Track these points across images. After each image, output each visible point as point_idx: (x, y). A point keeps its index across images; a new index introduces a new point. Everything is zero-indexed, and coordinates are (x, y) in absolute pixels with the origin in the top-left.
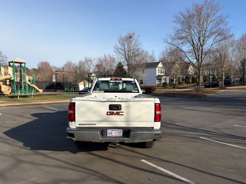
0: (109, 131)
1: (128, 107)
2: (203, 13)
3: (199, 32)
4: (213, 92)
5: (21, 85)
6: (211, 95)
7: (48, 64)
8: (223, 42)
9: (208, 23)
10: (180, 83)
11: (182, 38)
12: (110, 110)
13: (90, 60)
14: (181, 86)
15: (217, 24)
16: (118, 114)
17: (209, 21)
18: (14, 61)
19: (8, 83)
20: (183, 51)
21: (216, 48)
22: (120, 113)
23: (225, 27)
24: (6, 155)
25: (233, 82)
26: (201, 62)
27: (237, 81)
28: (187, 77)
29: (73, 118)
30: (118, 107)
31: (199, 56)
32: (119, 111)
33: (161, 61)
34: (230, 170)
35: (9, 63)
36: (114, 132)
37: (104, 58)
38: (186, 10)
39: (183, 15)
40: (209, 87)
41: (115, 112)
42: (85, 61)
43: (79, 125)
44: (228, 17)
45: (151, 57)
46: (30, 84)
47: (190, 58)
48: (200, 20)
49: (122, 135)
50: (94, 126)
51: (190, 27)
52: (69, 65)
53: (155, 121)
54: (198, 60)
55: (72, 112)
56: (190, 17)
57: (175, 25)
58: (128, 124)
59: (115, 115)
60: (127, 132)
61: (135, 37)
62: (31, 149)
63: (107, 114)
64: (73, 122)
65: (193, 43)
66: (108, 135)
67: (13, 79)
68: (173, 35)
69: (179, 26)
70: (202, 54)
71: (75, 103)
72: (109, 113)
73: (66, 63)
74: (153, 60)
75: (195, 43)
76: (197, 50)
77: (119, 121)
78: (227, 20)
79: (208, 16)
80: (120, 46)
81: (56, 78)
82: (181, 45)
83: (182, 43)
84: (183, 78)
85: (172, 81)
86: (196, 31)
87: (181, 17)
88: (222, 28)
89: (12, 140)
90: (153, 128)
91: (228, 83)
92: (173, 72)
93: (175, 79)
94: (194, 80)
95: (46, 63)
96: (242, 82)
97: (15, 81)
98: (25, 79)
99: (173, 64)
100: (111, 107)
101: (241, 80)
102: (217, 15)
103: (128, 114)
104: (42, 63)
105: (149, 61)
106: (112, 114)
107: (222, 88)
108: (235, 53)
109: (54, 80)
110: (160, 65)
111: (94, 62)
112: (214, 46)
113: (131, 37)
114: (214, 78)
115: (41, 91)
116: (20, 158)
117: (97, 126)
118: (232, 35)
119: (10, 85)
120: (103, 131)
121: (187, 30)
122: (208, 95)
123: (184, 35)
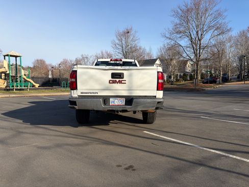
0: (111, 100)
1: (130, 75)
2: (201, 6)
3: (197, 26)
4: (211, 87)
5: (17, 79)
6: (209, 89)
7: (44, 62)
8: (221, 37)
9: (206, 17)
10: (177, 80)
11: (181, 32)
12: (112, 78)
13: (87, 58)
14: (178, 83)
15: (216, 18)
16: (120, 82)
17: (207, 15)
18: (9, 54)
19: (3, 77)
20: (181, 46)
21: (213, 43)
22: (123, 82)
23: (223, 21)
24: (6, 129)
25: (231, 79)
26: (200, 56)
27: (234, 79)
28: (184, 75)
29: (75, 86)
30: (120, 76)
31: (197, 50)
32: (121, 80)
33: (159, 58)
34: (233, 138)
35: (5, 56)
36: (116, 101)
37: (101, 54)
38: (184, 4)
39: (181, 10)
40: (207, 83)
41: (118, 80)
42: (81, 58)
43: (81, 93)
44: (226, 10)
45: (148, 54)
46: (26, 78)
47: (188, 53)
48: (198, 14)
49: (124, 104)
50: (96, 94)
51: (188, 22)
52: (65, 62)
53: (157, 90)
54: (196, 55)
55: (73, 80)
56: (188, 10)
57: (173, 19)
58: (131, 93)
59: (117, 83)
60: (129, 100)
61: (132, 32)
62: (31, 124)
63: (110, 83)
64: (75, 91)
65: (191, 38)
66: (110, 104)
67: (8, 72)
68: (171, 29)
69: (177, 21)
70: (200, 48)
71: (76, 71)
72: (111, 82)
73: (62, 60)
74: (151, 57)
75: (193, 37)
76: (196, 44)
77: (121, 89)
78: (225, 14)
79: (206, 10)
80: (117, 41)
81: (52, 74)
82: (179, 39)
83: (180, 37)
84: (180, 75)
85: (170, 77)
86: (194, 25)
87: (179, 11)
88: (220, 22)
89: (10, 119)
90: (155, 96)
91: (225, 80)
92: (171, 69)
93: (172, 76)
94: (192, 78)
95: (41, 61)
96: (239, 78)
97: (11, 74)
98: (20, 73)
99: (171, 60)
100: (114, 75)
101: (238, 77)
102: (215, 9)
103: (131, 82)
104: (38, 60)
105: (147, 58)
106: (114, 82)
107: (220, 84)
108: (233, 49)
109: (50, 76)
110: (158, 62)
111: (91, 59)
112: (212, 40)
113: (128, 32)
114: (211, 75)
115: (37, 85)
116: (20, 130)
117: (99, 94)
118: (231, 29)
119: (5, 79)
120: (106, 99)
121: (185, 24)
122: (206, 89)
123: (182, 29)
